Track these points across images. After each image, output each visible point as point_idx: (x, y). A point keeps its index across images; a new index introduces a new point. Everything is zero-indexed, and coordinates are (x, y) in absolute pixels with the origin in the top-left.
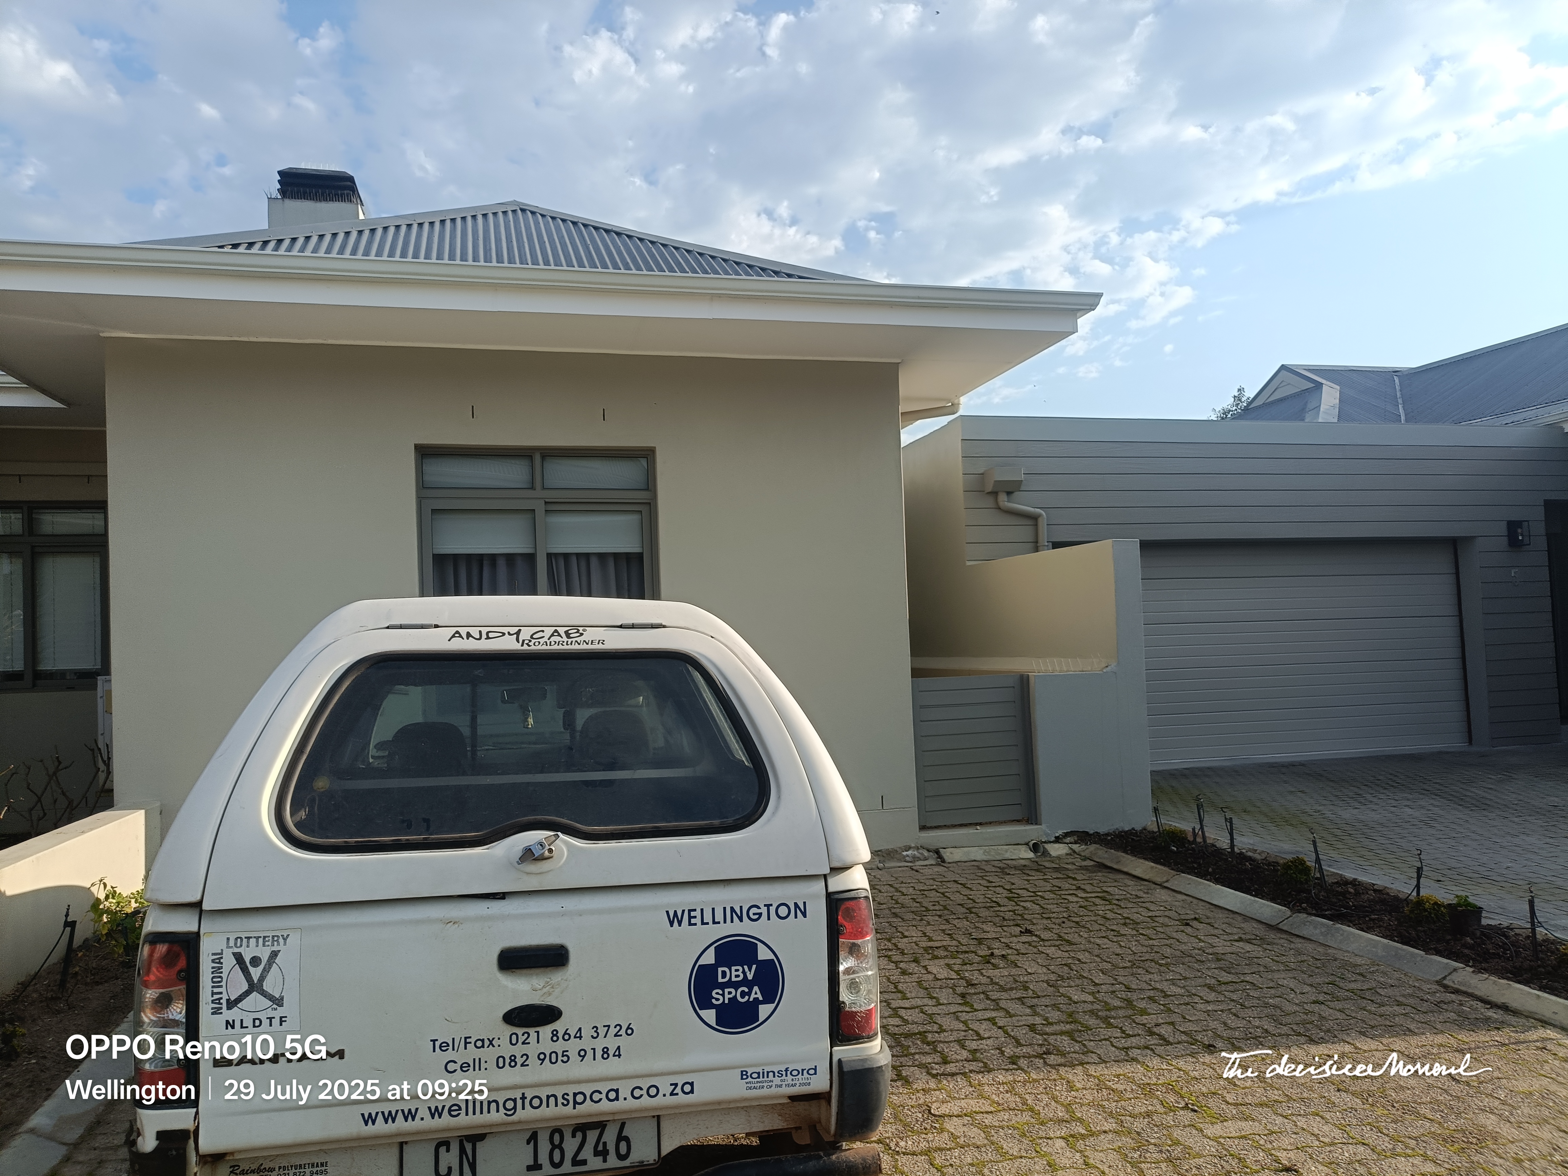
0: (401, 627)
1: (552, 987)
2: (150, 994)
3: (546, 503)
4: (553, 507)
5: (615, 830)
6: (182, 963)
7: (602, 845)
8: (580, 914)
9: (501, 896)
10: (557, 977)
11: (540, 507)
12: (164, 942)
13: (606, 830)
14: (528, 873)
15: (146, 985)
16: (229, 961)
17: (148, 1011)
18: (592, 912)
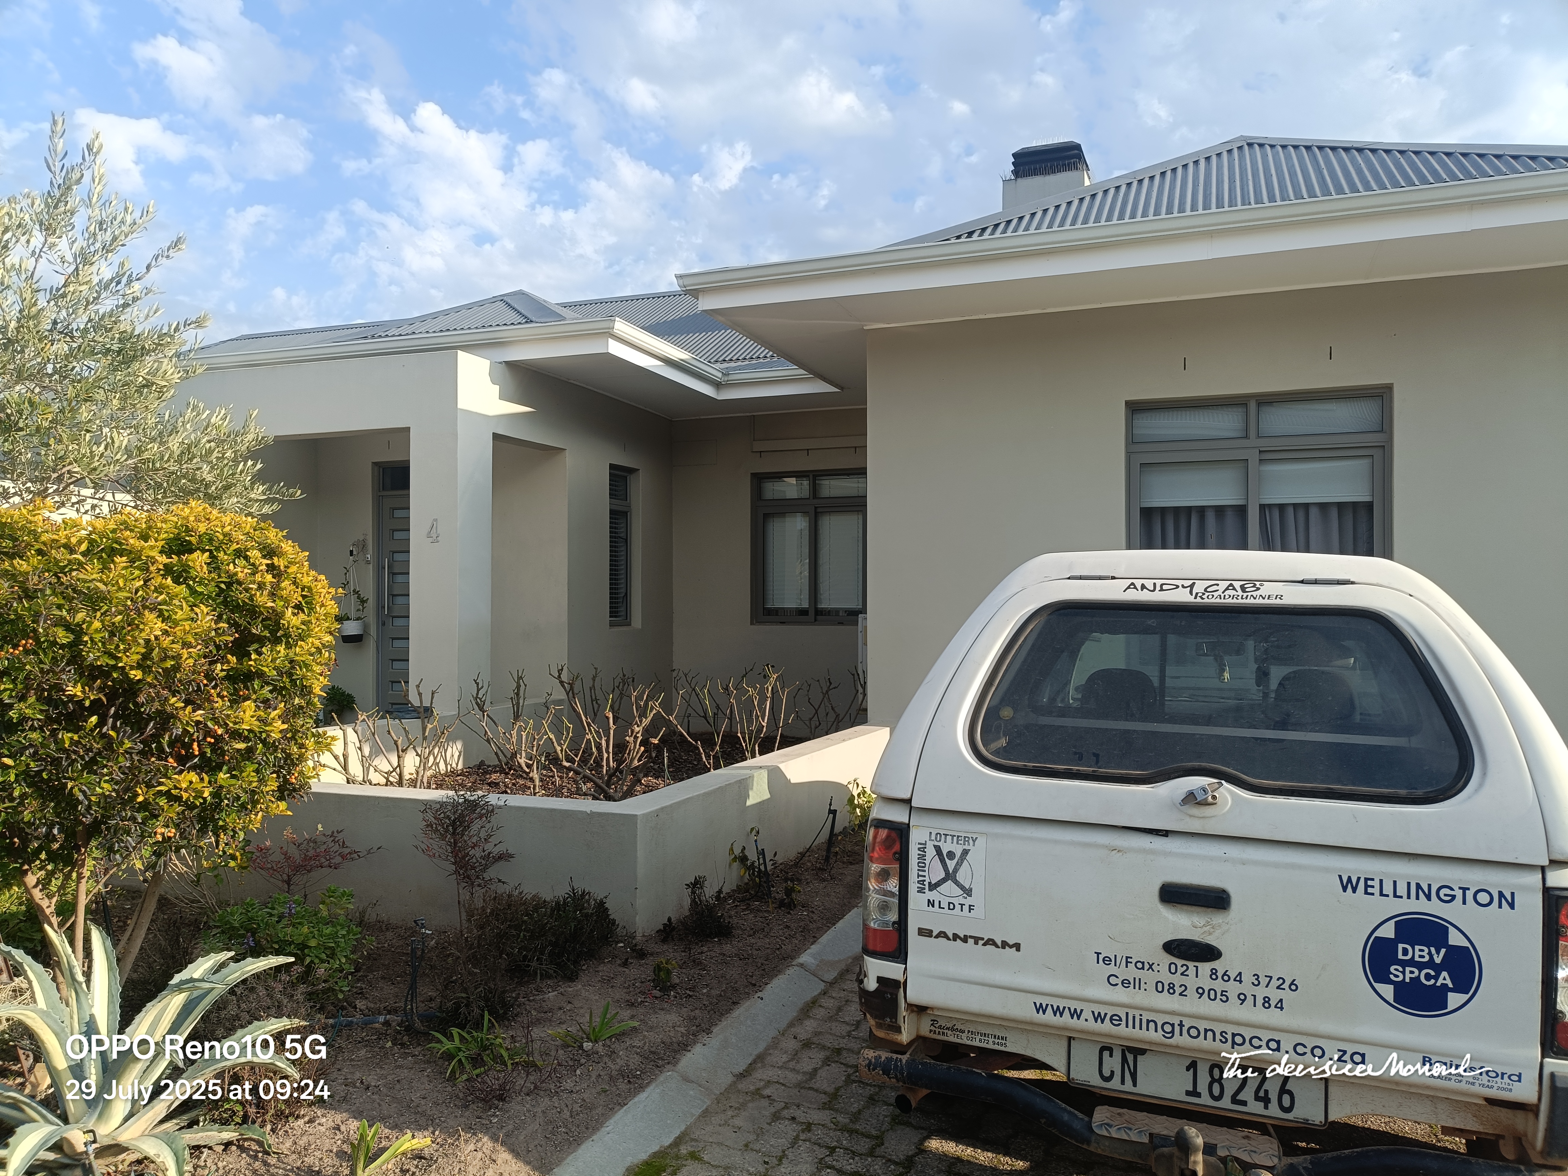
0: (1081, 578)
1: (1213, 928)
2: (875, 868)
3: (1260, 451)
4: (1267, 456)
5: (1284, 786)
6: (897, 847)
7: (1268, 799)
8: (1243, 863)
9: (1165, 833)
10: (1218, 918)
11: (1253, 457)
12: (884, 827)
13: (1275, 785)
14: (1191, 816)
15: (871, 859)
16: (931, 852)
17: (873, 880)
18: (1256, 863)
